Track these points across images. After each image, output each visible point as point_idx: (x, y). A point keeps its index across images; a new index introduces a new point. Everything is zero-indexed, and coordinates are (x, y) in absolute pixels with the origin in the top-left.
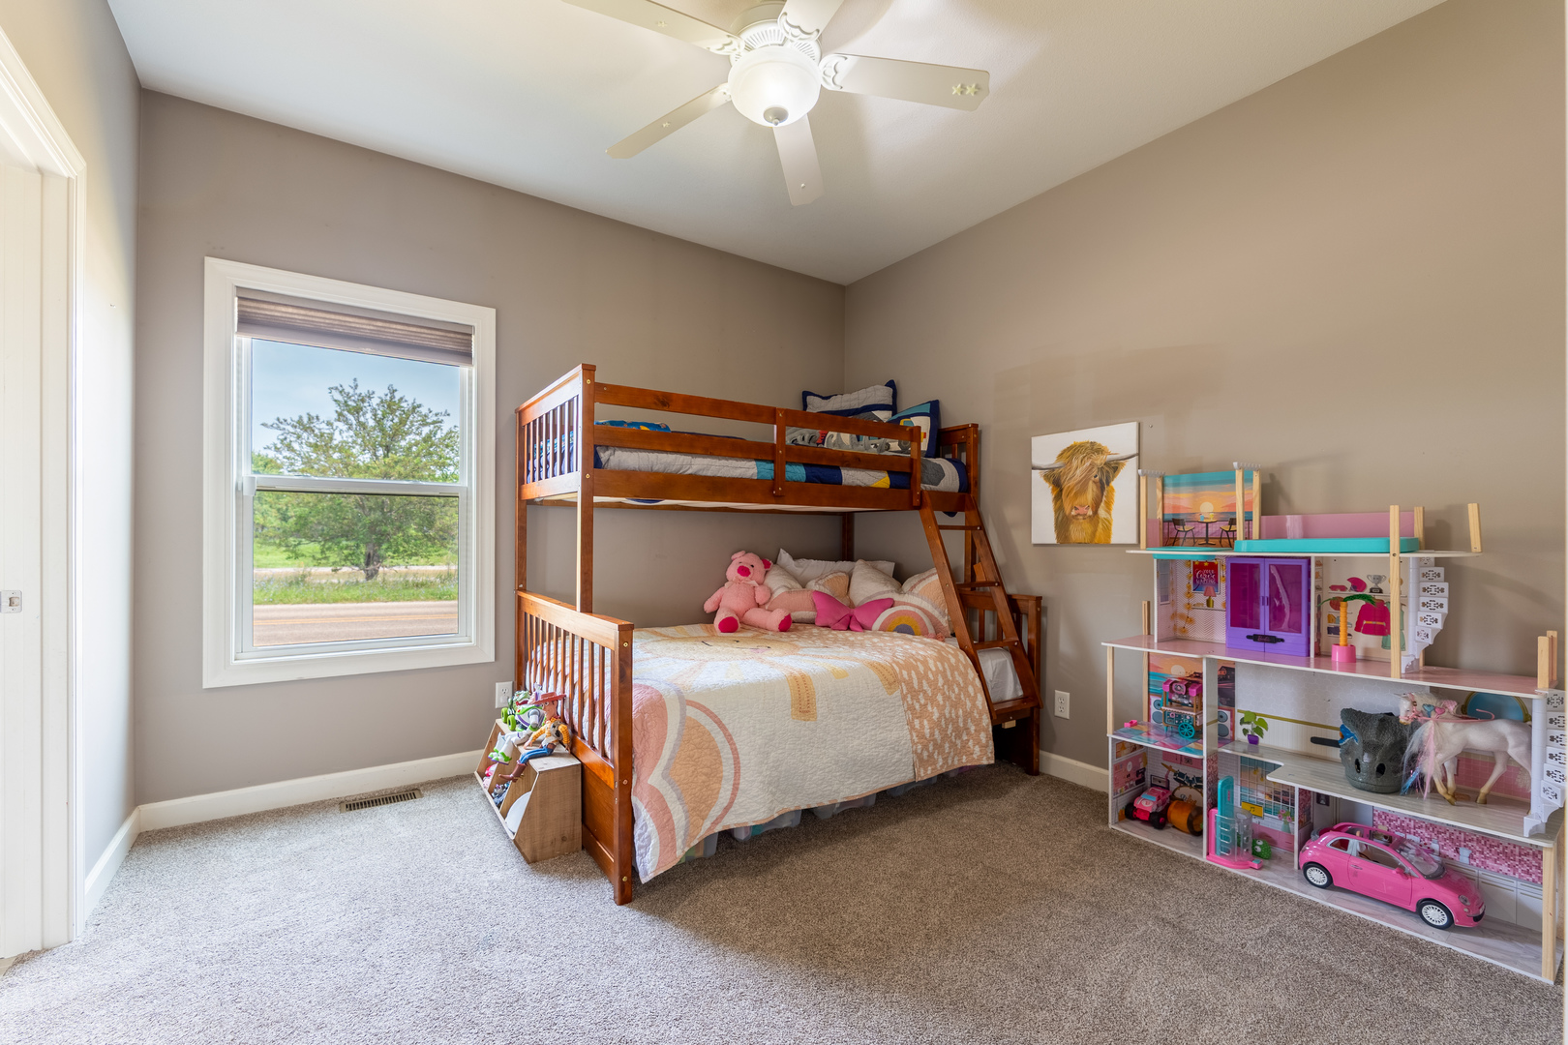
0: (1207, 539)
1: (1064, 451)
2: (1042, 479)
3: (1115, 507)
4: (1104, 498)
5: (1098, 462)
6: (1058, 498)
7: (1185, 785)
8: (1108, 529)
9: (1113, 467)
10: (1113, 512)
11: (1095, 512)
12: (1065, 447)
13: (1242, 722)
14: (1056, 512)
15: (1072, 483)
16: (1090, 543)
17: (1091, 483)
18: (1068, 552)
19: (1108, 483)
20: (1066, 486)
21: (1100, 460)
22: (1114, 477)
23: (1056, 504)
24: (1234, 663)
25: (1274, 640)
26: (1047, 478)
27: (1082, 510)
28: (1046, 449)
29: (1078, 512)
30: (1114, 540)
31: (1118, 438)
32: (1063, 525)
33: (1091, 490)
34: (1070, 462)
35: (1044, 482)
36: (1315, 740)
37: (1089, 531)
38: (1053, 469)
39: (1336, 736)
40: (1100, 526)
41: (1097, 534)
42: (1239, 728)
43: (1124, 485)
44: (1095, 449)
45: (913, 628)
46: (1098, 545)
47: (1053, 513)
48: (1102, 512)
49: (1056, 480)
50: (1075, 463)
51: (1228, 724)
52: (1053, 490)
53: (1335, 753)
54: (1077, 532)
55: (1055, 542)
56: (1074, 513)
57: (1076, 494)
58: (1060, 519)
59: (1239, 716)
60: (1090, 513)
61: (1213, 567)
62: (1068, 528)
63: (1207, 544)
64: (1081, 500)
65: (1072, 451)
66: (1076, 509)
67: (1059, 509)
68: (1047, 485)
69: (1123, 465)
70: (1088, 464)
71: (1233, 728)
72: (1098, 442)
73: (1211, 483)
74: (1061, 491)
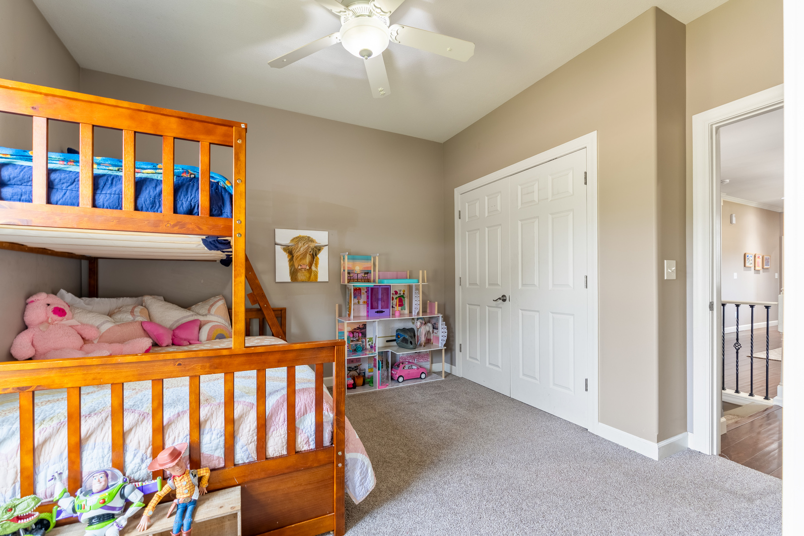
0: (358, 279)
1: (294, 238)
2: (282, 250)
3: (319, 266)
4: (314, 262)
5: (312, 246)
6: (291, 260)
7: (351, 371)
8: (316, 276)
9: (318, 249)
10: (318, 268)
11: (310, 268)
12: (295, 237)
13: (368, 342)
14: (290, 266)
15: (298, 254)
16: (309, 280)
17: (308, 254)
18: (296, 285)
19: (316, 255)
20: (295, 255)
21: (312, 245)
22: (319, 253)
23: (290, 263)
24: (366, 322)
25: (382, 312)
26: (285, 250)
27: (304, 267)
28: (284, 236)
29: (302, 267)
30: (319, 280)
31: (321, 237)
32: (294, 273)
33: (308, 258)
34: (298, 244)
35: (283, 252)
36: (387, 341)
37: (308, 276)
38: (288, 246)
39: (394, 338)
40: (313, 274)
41: (312, 277)
42: (368, 344)
43: (323, 257)
44: (309, 240)
45: (225, 335)
46: (311, 282)
47: (289, 267)
48: (313, 268)
49: (290, 251)
50: (300, 245)
51: (364, 344)
52: (288, 256)
53: (394, 343)
54: (301, 276)
55: (290, 281)
56: (300, 267)
57: (301, 259)
58: (292, 270)
59: (367, 340)
60: (308, 268)
61: (360, 289)
62: (297, 274)
63: (358, 281)
64: (303, 262)
65: (298, 239)
66: (301, 266)
67: (292, 265)
68: (285, 253)
69: (323, 248)
70: (306, 246)
71: (366, 345)
72: (311, 237)
73: (358, 259)
74: (293, 257)
